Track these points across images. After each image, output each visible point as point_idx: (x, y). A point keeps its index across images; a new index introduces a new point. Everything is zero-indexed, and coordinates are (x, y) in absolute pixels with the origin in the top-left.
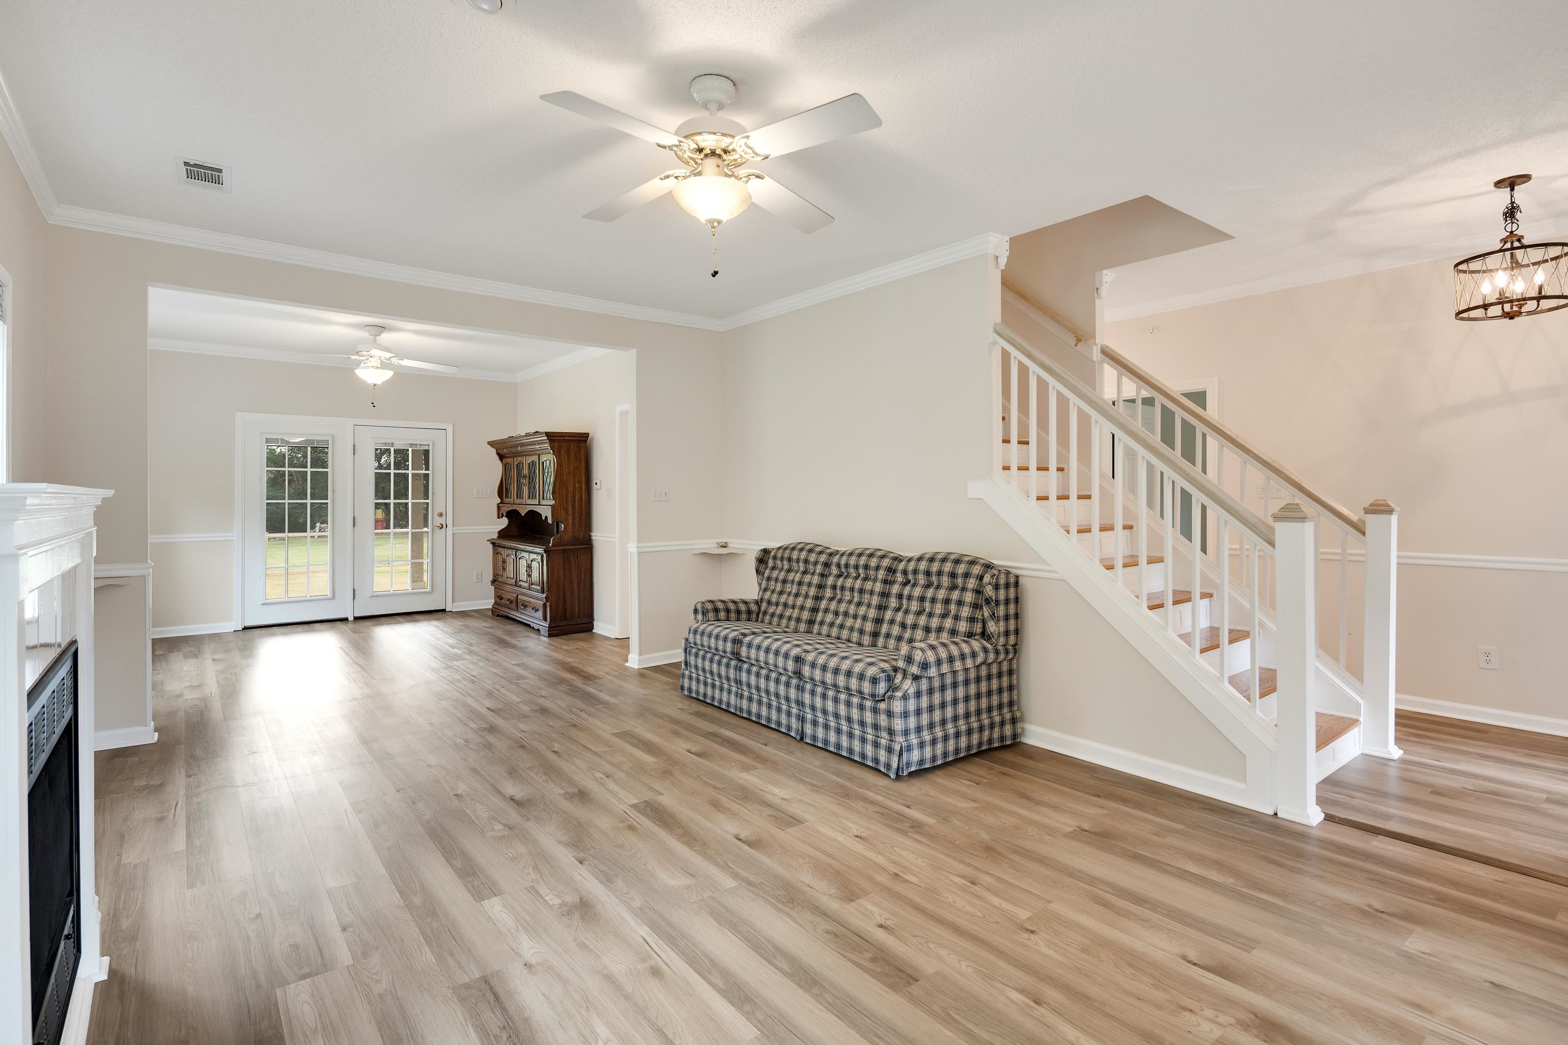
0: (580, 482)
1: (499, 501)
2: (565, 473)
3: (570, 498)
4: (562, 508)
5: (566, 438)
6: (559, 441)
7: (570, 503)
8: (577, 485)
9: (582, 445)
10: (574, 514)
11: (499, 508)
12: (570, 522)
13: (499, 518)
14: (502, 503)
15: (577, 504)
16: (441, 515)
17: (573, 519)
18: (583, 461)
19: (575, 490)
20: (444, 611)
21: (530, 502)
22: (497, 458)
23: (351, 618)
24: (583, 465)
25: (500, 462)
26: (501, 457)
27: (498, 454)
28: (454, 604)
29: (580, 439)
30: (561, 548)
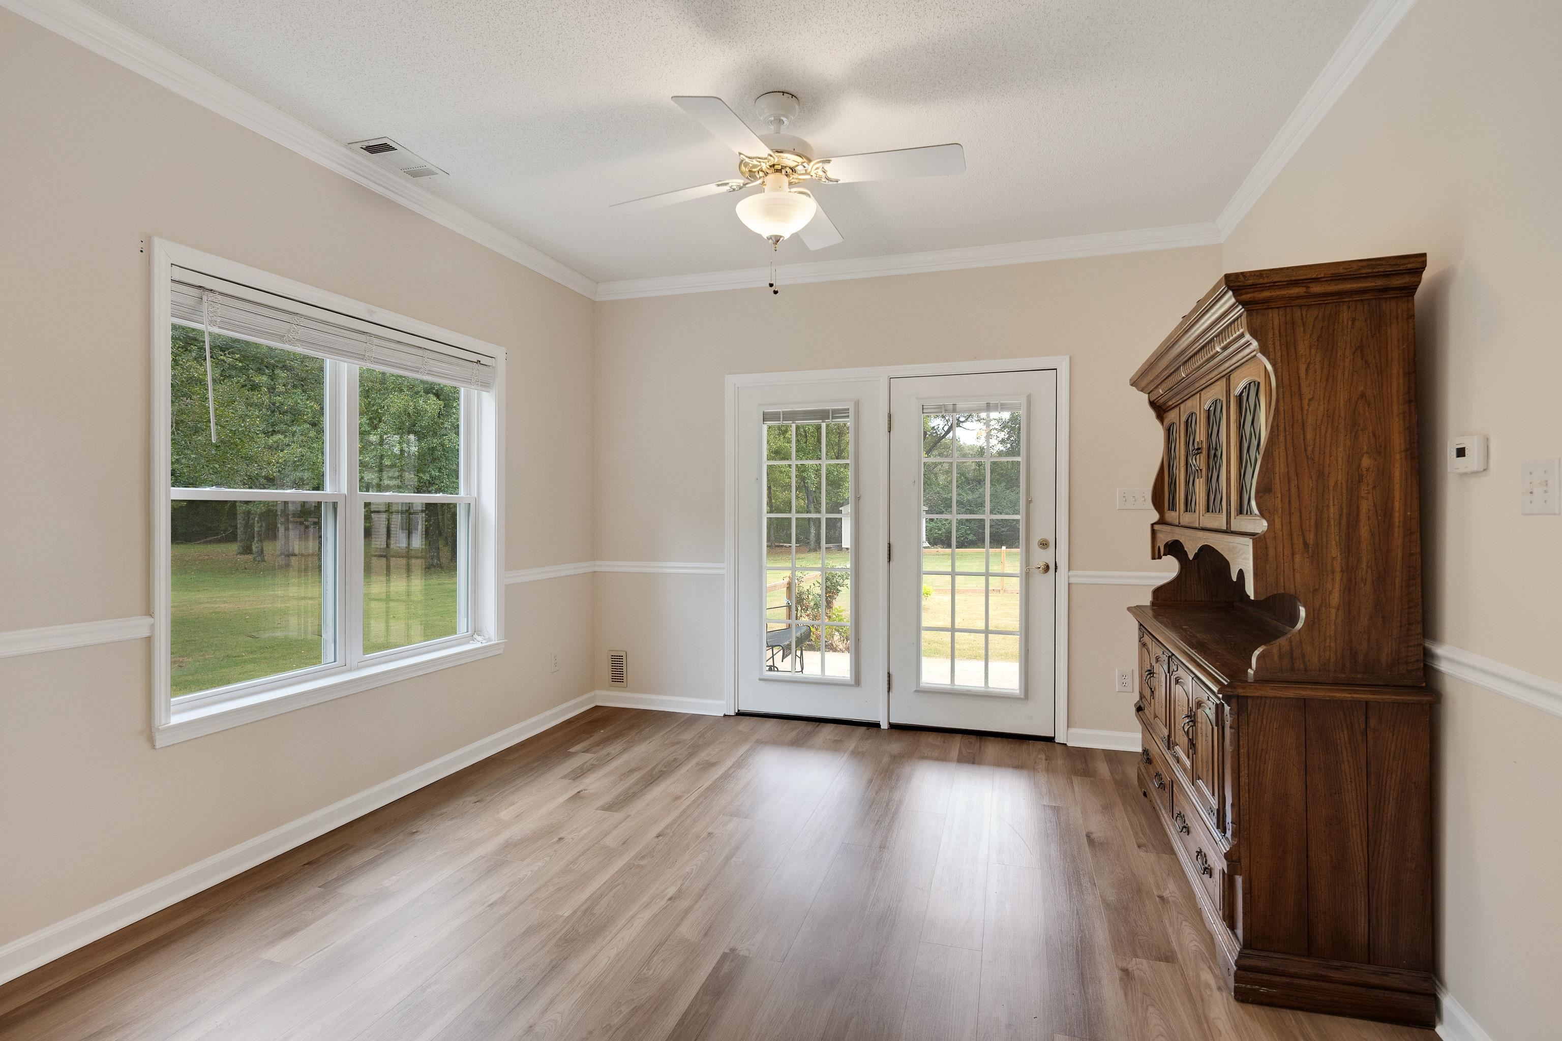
0: (1381, 451)
1: (1155, 516)
2: (1310, 420)
3: (1333, 511)
4: (1299, 546)
5: (1317, 289)
6: (1289, 303)
7: (1334, 530)
8: (1366, 462)
9: (1389, 307)
10: (1350, 572)
11: (1154, 532)
12: (1335, 599)
13: (1153, 558)
14: (1162, 521)
15: (1364, 532)
16: (1044, 544)
17: (1349, 588)
18: (1396, 370)
19: (1355, 480)
20: (1051, 740)
21: (1209, 521)
22: (1152, 414)
23: (884, 726)
24: (1396, 384)
25: (1157, 423)
26: (1160, 409)
27: (1153, 404)
28: (1072, 730)
29: (1379, 283)
30: (1291, 693)
